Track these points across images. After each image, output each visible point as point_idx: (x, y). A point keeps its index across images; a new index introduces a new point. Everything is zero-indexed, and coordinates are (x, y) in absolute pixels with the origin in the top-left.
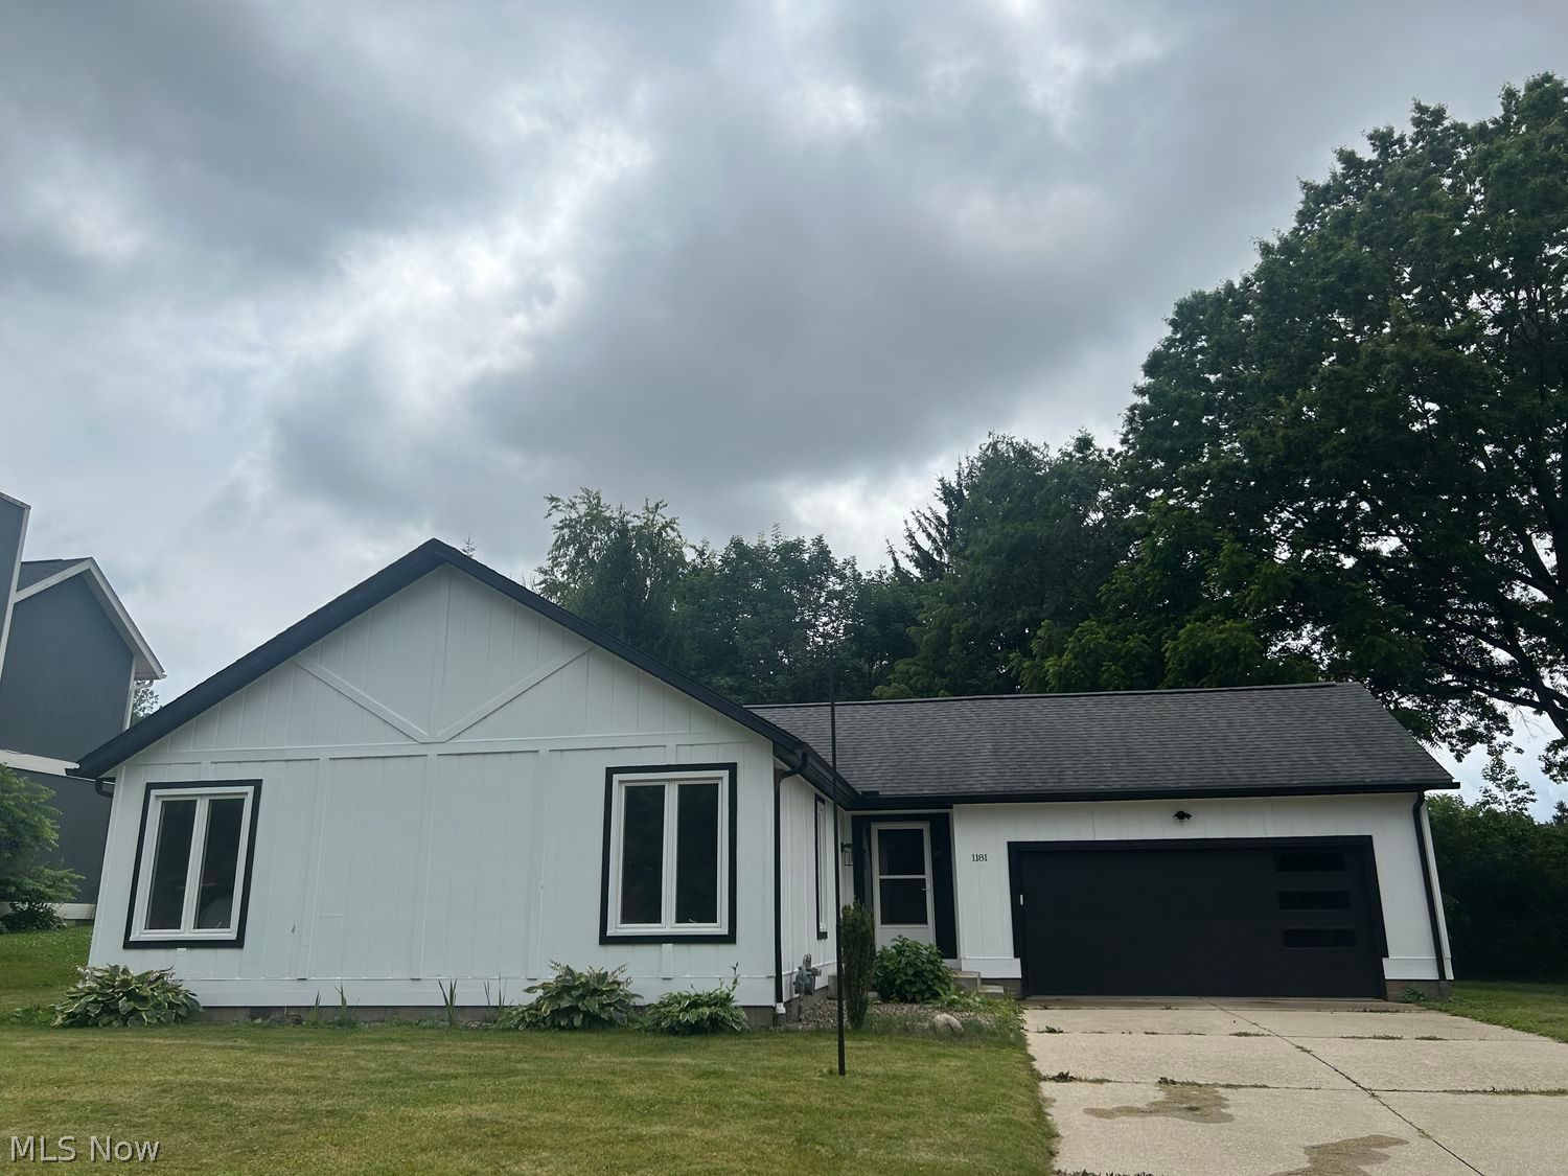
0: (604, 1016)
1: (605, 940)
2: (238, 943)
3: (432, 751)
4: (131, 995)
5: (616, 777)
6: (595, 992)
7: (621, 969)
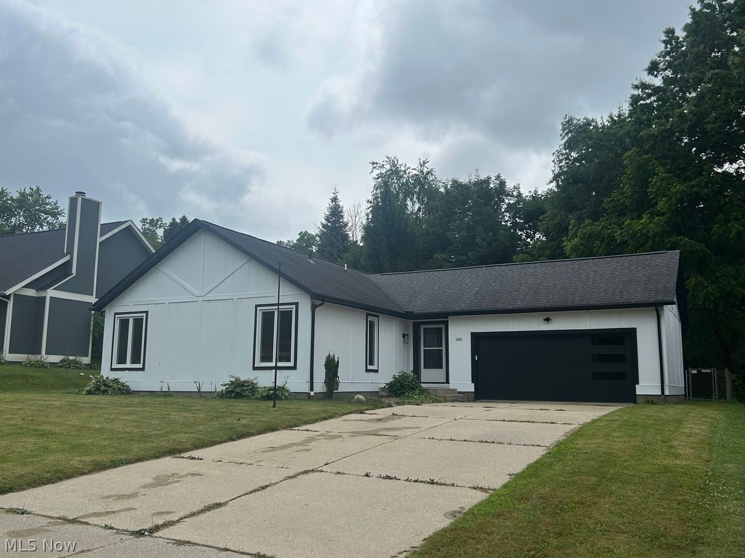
0: (244, 394)
1: (255, 368)
2: (143, 369)
3: (200, 299)
4: (105, 385)
5: (258, 308)
6: (243, 386)
7: (256, 379)
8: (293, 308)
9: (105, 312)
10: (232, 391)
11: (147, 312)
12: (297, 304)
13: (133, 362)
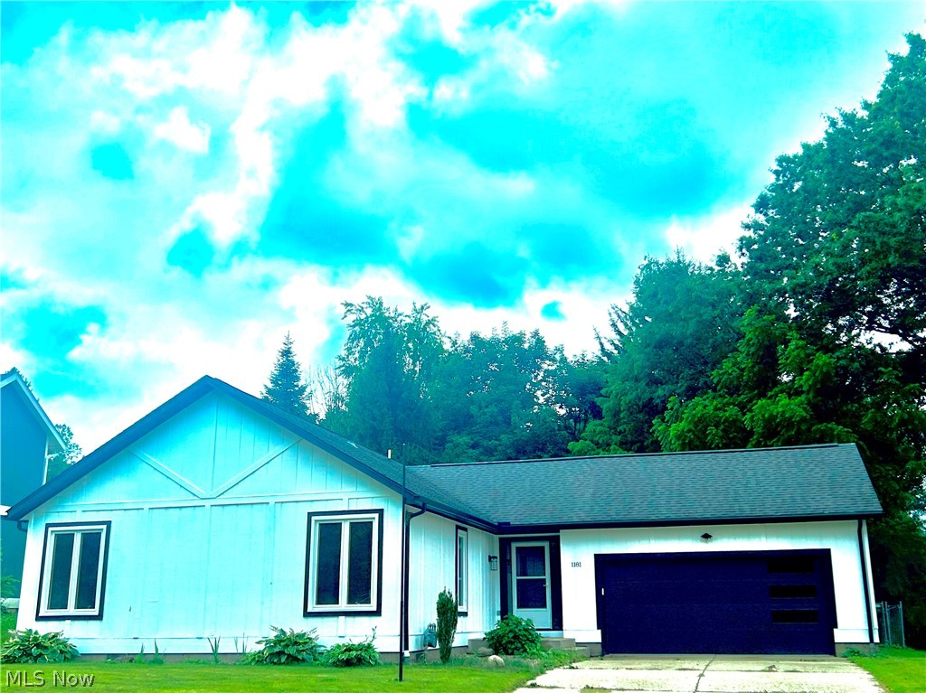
1: (307, 614)
2: (99, 617)
3: (208, 503)
4: (38, 646)
5: (314, 518)
7: (314, 631)
8: (374, 518)
9: (27, 521)
10: (280, 653)
11: (108, 524)
12: (381, 512)
13: (78, 606)
